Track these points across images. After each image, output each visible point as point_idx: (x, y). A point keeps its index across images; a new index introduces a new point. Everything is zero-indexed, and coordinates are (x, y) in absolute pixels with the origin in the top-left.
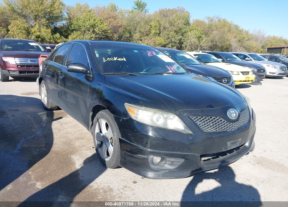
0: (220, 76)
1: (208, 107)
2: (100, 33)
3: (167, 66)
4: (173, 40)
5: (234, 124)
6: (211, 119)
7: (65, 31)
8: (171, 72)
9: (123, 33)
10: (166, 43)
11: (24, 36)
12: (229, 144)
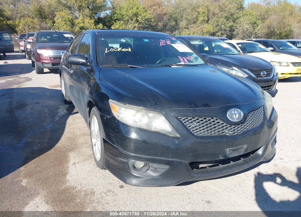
0: (258, 68)
1: (203, 106)
2: (143, 22)
3: (179, 57)
4: (223, 27)
5: (236, 127)
6: (205, 121)
7: (109, 21)
8: (183, 63)
9: (167, 21)
10: (214, 31)
11: (69, 27)
12: (228, 151)
